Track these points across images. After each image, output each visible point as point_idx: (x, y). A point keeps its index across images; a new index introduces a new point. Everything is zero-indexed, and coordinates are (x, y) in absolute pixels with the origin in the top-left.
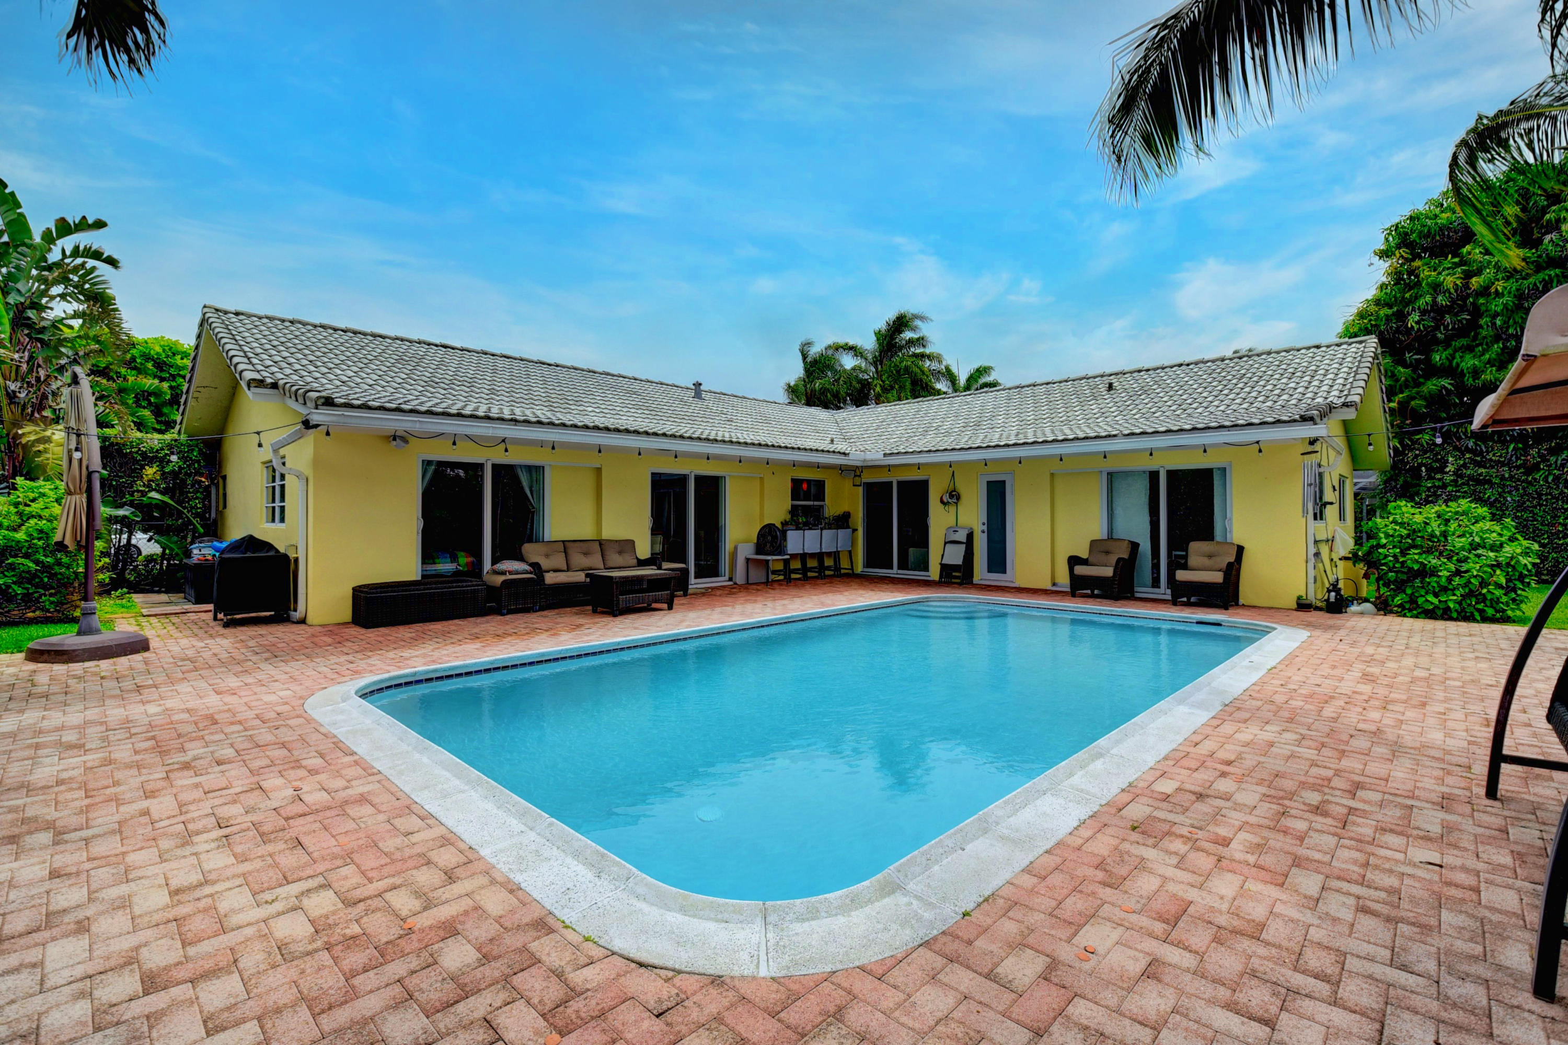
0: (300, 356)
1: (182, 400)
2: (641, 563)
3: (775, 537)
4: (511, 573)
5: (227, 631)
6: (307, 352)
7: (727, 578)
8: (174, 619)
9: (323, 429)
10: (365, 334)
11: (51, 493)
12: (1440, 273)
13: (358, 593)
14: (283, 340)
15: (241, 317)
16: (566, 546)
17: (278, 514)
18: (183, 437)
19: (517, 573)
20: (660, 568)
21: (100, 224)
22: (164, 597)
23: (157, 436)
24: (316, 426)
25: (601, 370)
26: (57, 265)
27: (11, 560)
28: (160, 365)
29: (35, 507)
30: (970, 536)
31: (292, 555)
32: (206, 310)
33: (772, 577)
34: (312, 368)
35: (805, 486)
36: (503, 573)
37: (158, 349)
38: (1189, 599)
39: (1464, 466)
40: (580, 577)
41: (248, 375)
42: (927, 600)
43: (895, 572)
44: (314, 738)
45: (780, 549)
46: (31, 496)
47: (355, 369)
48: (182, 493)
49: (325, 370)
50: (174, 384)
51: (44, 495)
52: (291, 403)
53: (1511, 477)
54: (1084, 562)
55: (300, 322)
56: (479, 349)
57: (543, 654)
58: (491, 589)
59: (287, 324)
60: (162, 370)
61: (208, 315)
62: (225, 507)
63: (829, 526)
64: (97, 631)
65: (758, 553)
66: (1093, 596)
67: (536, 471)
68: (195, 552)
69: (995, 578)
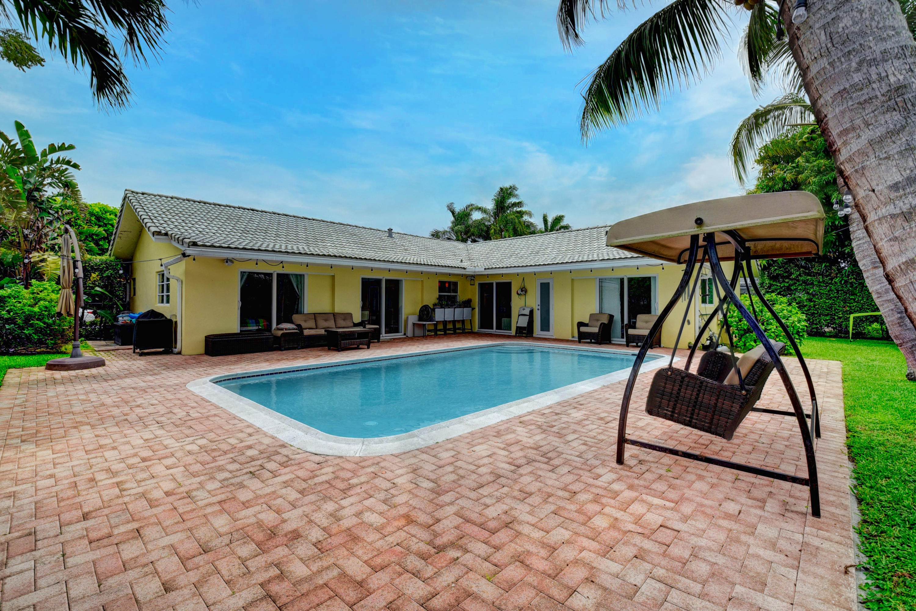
0: (177, 218)
1: (112, 238)
2: (355, 325)
3: (428, 312)
4: (286, 329)
5: (141, 358)
6: (180, 215)
7: (403, 333)
8: (113, 353)
9: (192, 257)
10: (210, 204)
11: (49, 288)
12: (785, 172)
13: (208, 339)
14: (168, 208)
15: (145, 196)
16: (315, 316)
17: (165, 299)
18: (112, 258)
19: (290, 329)
20: (365, 327)
21: (71, 147)
22: (103, 343)
23: (99, 257)
24: (189, 256)
25: (337, 222)
26: (49, 168)
27: (32, 322)
28: (98, 218)
29: (42, 295)
30: (532, 312)
31: (174, 320)
32: (127, 192)
33: (427, 333)
34: (184, 224)
35: (447, 285)
36: (282, 329)
37: (97, 210)
38: (637, 344)
39: (800, 275)
40: (322, 332)
41: (153, 229)
42: (504, 344)
43: (494, 331)
44: (192, 397)
45: (431, 319)
46: (41, 289)
47: (206, 224)
48: (112, 287)
49: (191, 225)
50: (106, 228)
51: (46, 289)
52: (175, 244)
53: (823, 281)
54: (586, 325)
55: (176, 198)
56: (271, 211)
57: (299, 367)
58: (276, 338)
59: (169, 199)
60: (99, 221)
61: (128, 195)
62: (135, 294)
63: (460, 306)
64: (80, 356)
65: (419, 320)
66: (591, 343)
67: (300, 277)
68: (120, 319)
69: (545, 334)
